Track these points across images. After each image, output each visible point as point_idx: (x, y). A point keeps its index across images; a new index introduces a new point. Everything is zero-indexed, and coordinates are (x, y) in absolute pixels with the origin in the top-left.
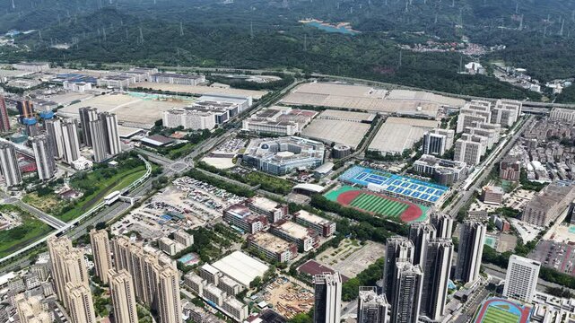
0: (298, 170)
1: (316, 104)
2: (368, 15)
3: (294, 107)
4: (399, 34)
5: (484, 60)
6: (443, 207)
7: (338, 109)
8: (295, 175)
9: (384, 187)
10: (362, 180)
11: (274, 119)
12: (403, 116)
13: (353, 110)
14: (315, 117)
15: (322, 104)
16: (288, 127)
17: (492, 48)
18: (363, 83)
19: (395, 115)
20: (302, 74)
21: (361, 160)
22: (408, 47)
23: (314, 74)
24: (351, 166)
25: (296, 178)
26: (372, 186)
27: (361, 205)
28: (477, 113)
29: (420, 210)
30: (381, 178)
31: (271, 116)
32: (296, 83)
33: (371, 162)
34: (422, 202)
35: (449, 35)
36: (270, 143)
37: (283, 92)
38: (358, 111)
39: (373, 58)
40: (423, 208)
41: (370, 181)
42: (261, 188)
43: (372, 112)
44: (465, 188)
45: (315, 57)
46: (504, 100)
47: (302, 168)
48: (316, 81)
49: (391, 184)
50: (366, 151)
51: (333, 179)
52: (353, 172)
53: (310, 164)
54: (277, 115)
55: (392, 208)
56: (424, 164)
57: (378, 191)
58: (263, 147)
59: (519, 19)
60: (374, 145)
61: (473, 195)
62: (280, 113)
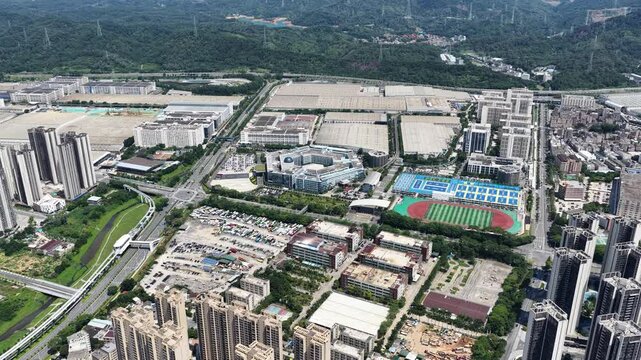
0: (340, 184)
1: (311, 106)
2: (302, 8)
3: (287, 112)
6: (529, 210)
7: (339, 111)
8: (339, 191)
9: (452, 194)
10: (422, 188)
11: (273, 127)
12: (415, 114)
13: (356, 111)
14: (318, 122)
15: (318, 105)
18: (347, 81)
19: (407, 114)
20: (272, 75)
21: (403, 166)
23: (285, 74)
24: (397, 174)
25: (342, 194)
26: (437, 195)
27: (439, 216)
28: (498, 104)
30: (441, 185)
31: (271, 124)
32: (269, 85)
33: (414, 167)
34: (503, 207)
36: (293, 154)
37: (262, 96)
38: (363, 111)
39: (340, 54)
40: (509, 213)
41: (431, 188)
42: (309, 210)
43: (379, 111)
44: (534, 186)
45: (278, 55)
46: (514, 90)
47: (346, 182)
48: (291, 82)
49: (457, 190)
50: (401, 156)
51: (386, 191)
52: (405, 181)
53: (353, 176)
54: (275, 123)
55: (476, 217)
56: (480, 164)
57: (447, 199)
58: (286, 161)
59: (465, 8)
60: (409, 148)
61: (549, 193)
62: (277, 120)
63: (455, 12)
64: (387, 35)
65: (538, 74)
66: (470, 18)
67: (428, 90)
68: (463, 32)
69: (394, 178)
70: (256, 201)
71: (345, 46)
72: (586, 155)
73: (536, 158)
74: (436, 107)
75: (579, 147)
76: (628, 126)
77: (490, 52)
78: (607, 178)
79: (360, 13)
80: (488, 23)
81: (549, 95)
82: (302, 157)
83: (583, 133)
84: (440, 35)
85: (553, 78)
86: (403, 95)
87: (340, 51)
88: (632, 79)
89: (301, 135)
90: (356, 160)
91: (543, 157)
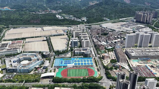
0: (36, 68)
1: (20, 37)
3: (12, 40)
6: (97, 66)
7: (30, 38)
8: (35, 70)
9: (73, 64)
10: (63, 64)
11: (7, 48)
12: (54, 36)
13: (36, 37)
14: (23, 43)
15: (22, 37)
18: (31, 27)
20: (5, 27)
21: (55, 56)
22: (34, 13)
23: (10, 26)
24: (54, 59)
25: (37, 72)
26: (69, 65)
27: (72, 75)
30: (69, 61)
31: (6, 46)
32: (4, 30)
33: (59, 55)
34: (89, 66)
36: (16, 59)
37: (2, 35)
38: (38, 37)
39: (27, 18)
40: (92, 68)
41: (66, 63)
42: (26, 82)
44: (95, 56)
45: (6, 20)
47: (37, 66)
48: (12, 29)
49: (74, 63)
50: (54, 52)
51: (52, 67)
52: (57, 62)
53: (39, 64)
54: (8, 46)
55: (83, 72)
56: (78, 51)
57: (72, 66)
58: (14, 62)
59: (59, 2)
60: (56, 49)
61: (100, 58)
62: (8, 44)
63: (57, 3)
64: (40, 11)
65: (83, 19)
66: (61, 5)
67: (56, 27)
68: (60, 9)
69: (53, 61)
70: (3, 82)
71: (28, 15)
72: (104, 43)
73: (91, 46)
74: (60, 33)
75: (101, 41)
76: (110, 33)
77: (69, 14)
78: (112, 50)
79: (31, 5)
80: (66, 6)
81: (88, 25)
82: (20, 59)
83: (100, 36)
84: (55, 10)
85: (87, 20)
86: (49, 30)
87: (27, 16)
88: (104, 19)
89: (18, 50)
90: (39, 57)
91: (93, 45)
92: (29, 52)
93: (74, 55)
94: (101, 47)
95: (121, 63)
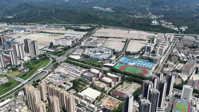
0: (104, 59)
1: (105, 36)
2: (116, 5)
3: (98, 37)
4: (128, 12)
5: (158, 20)
6: (155, 70)
7: (113, 38)
8: (103, 61)
9: (134, 64)
10: (126, 62)
12: (135, 40)
13: (118, 38)
14: (106, 41)
15: (107, 36)
16: (98, 44)
17: (159, 16)
18: (119, 28)
19: (132, 39)
20: (98, 26)
21: (124, 55)
22: (132, 16)
23: (102, 26)
25: (103, 62)
26: (130, 64)
27: (127, 70)
28: (160, 38)
29: (147, 71)
30: (132, 61)
31: (91, 41)
32: (96, 29)
33: (128, 55)
34: (148, 69)
35: (145, 12)
36: (93, 50)
37: (93, 32)
38: (120, 38)
40: (148, 70)
41: (129, 62)
42: (92, 65)
43: (125, 38)
44: (161, 63)
45: (101, 20)
46: (168, 33)
48: (103, 28)
49: (136, 63)
50: (125, 52)
53: (108, 57)
54: (93, 40)
56: (146, 56)
57: (132, 65)
61: (164, 66)
63: (163, 7)
65: (181, 28)
66: (168, 9)
68: (163, 14)
69: (120, 58)
74: (142, 38)
82: (96, 50)
86: (134, 34)
92: (106, 48)
93: (141, 58)
94: (173, 57)
95: (182, 74)
